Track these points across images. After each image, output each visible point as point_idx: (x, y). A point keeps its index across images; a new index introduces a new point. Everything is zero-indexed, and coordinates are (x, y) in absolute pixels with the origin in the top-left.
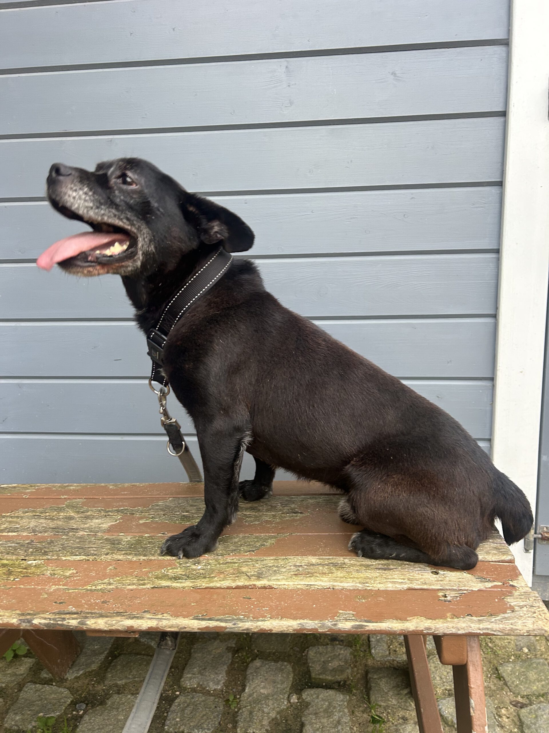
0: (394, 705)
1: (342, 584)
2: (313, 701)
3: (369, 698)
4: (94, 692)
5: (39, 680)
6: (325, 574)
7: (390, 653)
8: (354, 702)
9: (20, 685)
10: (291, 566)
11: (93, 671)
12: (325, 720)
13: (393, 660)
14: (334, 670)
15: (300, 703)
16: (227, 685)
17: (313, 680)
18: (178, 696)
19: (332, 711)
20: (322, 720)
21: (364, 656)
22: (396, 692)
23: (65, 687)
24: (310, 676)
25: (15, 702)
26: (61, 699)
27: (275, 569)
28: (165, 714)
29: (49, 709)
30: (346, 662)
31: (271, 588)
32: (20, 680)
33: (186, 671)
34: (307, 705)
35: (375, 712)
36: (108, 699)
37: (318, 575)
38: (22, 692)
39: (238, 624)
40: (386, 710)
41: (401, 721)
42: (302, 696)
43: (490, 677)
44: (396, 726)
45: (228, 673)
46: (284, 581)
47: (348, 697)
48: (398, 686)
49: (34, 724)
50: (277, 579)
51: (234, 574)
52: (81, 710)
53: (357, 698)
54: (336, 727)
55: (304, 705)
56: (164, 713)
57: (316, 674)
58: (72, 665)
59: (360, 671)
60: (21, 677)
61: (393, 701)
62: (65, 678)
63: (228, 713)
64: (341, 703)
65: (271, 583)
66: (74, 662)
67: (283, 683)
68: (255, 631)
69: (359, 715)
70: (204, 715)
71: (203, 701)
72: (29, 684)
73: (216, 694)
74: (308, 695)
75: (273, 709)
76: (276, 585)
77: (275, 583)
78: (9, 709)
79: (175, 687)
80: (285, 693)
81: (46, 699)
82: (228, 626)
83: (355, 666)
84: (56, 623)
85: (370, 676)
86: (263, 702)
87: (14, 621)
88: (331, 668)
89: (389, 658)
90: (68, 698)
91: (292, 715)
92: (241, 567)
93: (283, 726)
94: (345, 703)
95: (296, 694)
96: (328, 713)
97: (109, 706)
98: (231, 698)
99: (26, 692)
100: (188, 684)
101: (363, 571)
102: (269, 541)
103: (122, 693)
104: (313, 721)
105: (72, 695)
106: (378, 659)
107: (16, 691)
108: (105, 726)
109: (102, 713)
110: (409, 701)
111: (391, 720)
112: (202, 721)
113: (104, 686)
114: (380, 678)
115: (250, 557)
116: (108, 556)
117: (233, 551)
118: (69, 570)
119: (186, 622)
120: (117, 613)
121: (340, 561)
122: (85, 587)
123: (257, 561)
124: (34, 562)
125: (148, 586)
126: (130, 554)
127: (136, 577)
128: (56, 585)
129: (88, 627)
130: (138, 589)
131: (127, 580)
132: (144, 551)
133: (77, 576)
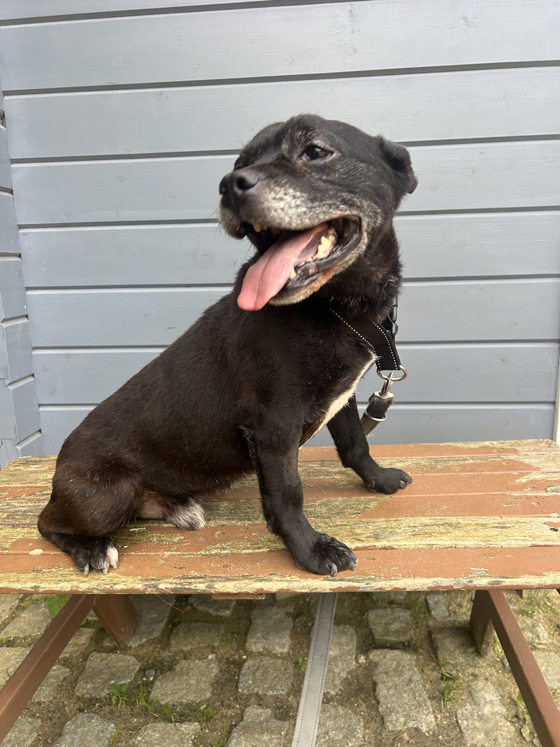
0: (462, 663)
1: (464, 543)
2: (381, 661)
3: (437, 657)
4: (160, 659)
5: (102, 649)
6: (443, 533)
7: (450, 614)
8: (422, 661)
9: (84, 654)
10: (405, 527)
11: (155, 639)
12: (396, 679)
13: (454, 621)
14: (397, 632)
15: (368, 663)
16: (293, 647)
17: (377, 642)
18: (245, 661)
19: (402, 670)
20: (394, 679)
21: (425, 617)
22: (462, 651)
23: (130, 655)
24: (373, 638)
25: (83, 671)
26: (129, 666)
27: (390, 530)
28: (236, 678)
29: (119, 677)
30: (407, 624)
31: (392, 548)
32: (84, 650)
33: (249, 636)
34: (376, 665)
35: (445, 669)
36: (176, 665)
37: (436, 534)
38: (88, 661)
39: (371, 584)
40: (455, 668)
41: (471, 678)
42: (368, 656)
43: (553, 635)
44: (467, 682)
45: (292, 637)
46: (404, 541)
47: (415, 657)
48: (463, 645)
49: (106, 691)
50: (396, 540)
51: (349, 536)
52: (151, 676)
53: (424, 657)
54: (408, 684)
55: (372, 666)
56: (234, 677)
57: (379, 636)
58: (134, 633)
59: (422, 632)
60: (83, 647)
61: (461, 659)
62: (129, 645)
63: (299, 675)
64: (409, 662)
65: (391, 543)
66: (134, 630)
67: (348, 645)
68: (389, 589)
69: (429, 673)
70: (276, 677)
71: (273, 664)
72: (94, 653)
73: (284, 657)
74: (375, 655)
75: (343, 670)
76: (397, 545)
77: (395, 543)
78: (77, 678)
79: (241, 651)
80: (352, 654)
81: (114, 667)
82: (360, 586)
83: (417, 628)
84: (183, 587)
85: (434, 636)
86: (333, 663)
87: (139, 586)
88: (393, 630)
89: (450, 619)
90: (136, 665)
91: (362, 674)
92: (354, 529)
93: (356, 685)
94: (414, 662)
95: (364, 655)
96: (398, 671)
97: (178, 671)
98: (300, 660)
99: (93, 661)
100: (254, 648)
101: (481, 530)
102: (372, 504)
103: (188, 659)
104: (385, 680)
105: (140, 662)
106: (439, 620)
107: (81, 660)
108: (178, 691)
109: (173, 678)
110: (477, 658)
111: (462, 677)
112: (275, 683)
113: (170, 652)
114: (444, 638)
115: (359, 520)
116: (211, 522)
117: (338, 514)
118: (175, 536)
119: (315, 583)
120: (243, 576)
121: (454, 520)
122: (199, 553)
123: (368, 523)
124: (136, 529)
125: (264, 550)
126: (233, 519)
127: (248, 541)
128: (168, 551)
129: (216, 590)
130: (255, 553)
131: (240, 544)
132: (246, 516)
133: (186, 542)
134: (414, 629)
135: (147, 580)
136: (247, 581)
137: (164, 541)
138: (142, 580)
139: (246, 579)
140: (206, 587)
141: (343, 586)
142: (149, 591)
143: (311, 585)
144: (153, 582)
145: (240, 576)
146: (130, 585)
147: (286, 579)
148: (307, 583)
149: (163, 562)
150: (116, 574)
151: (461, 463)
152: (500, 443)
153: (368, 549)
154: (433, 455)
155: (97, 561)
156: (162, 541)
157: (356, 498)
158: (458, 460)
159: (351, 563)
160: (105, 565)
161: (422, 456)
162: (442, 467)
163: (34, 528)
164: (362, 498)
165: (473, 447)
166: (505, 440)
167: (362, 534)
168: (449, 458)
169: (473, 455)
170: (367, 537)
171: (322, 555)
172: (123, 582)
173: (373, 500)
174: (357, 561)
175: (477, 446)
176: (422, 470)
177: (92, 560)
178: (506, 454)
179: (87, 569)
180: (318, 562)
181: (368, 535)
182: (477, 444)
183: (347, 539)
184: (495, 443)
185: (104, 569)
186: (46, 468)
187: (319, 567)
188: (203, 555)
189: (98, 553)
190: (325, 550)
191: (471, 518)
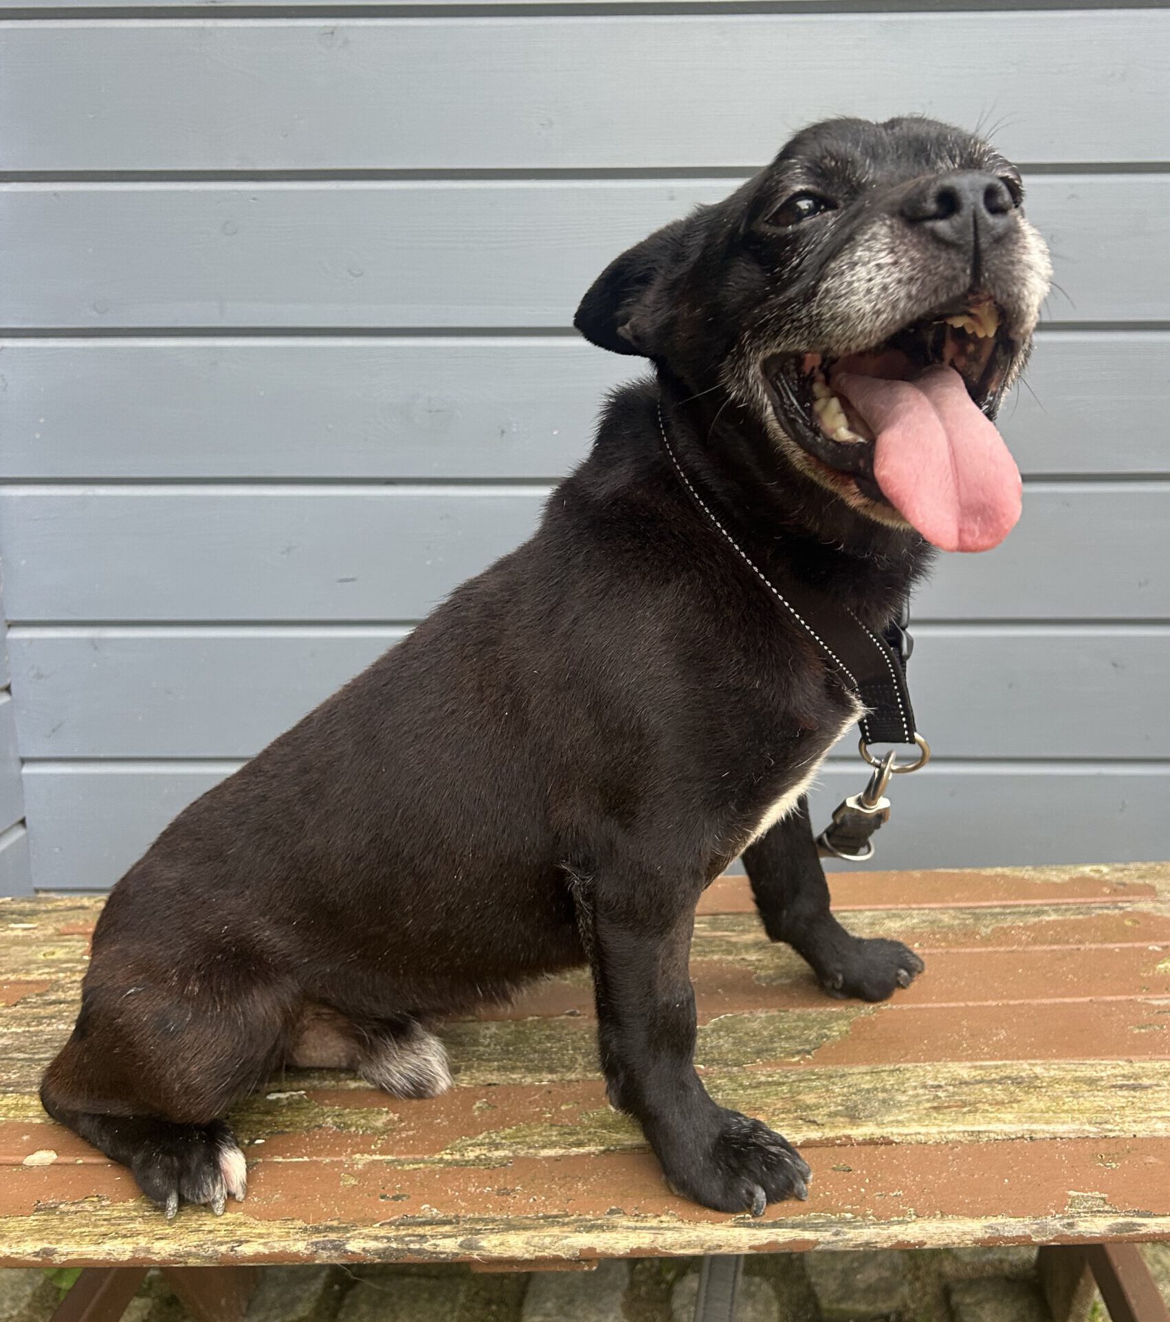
1: (1050, 1128)
6: (1003, 1103)
10: (915, 1088)
14: (872, 1291)
27: (881, 1096)
31: (888, 1142)
37: (987, 1107)
39: (845, 1233)
45: (628, 1308)
46: (914, 1124)
50: (898, 1122)
51: (789, 1111)
57: (831, 1302)
58: (248, 1308)
59: (929, 1289)
65: (886, 1130)
66: (251, 1302)
76: (900, 1134)
77: (895, 1130)
82: (821, 1240)
83: (917, 1278)
84: (405, 1247)
85: (955, 1298)
87: (300, 1247)
89: (990, 1256)
92: (799, 1094)
102: (835, 1026)
106: (967, 1259)
114: (979, 1303)
115: (808, 1069)
116: (461, 1076)
117: (759, 1053)
118: (378, 1113)
119: (719, 1233)
120: (546, 1217)
121: (1024, 1070)
122: (437, 1157)
123: (831, 1077)
124: (282, 1096)
125: (592, 1148)
126: (513, 1069)
127: (552, 1125)
128: (362, 1153)
129: (483, 1253)
130: (569, 1157)
131: (533, 1134)
132: (543, 1059)
133: (404, 1129)
134: (911, 1283)
135: (317, 1230)
136: (556, 1231)
137: (350, 1126)
138: (305, 1230)
139: (552, 1225)
140: (461, 1246)
141: (781, 1240)
142: (324, 1257)
143: (708, 1238)
144: (333, 1236)
145: (539, 1218)
146: (276, 1245)
147: (648, 1225)
148: (696, 1233)
149: (353, 1182)
150: (240, 1216)
151: (1033, 920)
152: (1117, 870)
153: (834, 1145)
154: (968, 900)
155: (197, 1184)
156: (348, 1126)
157: (798, 1011)
158: (1025, 913)
159: (796, 1185)
160: (218, 1193)
161: (942, 901)
162: (989, 931)
163: (31, 1094)
164: (813, 1012)
165: (1055, 879)
166: (1126, 863)
167: (818, 1106)
168: (1004, 907)
169: (1056, 901)
170: (830, 1115)
171: (730, 1167)
172: (261, 1236)
173: (838, 1017)
174: (811, 1177)
175: (1066, 877)
176: (945, 939)
177: (184, 1181)
178: (1131, 898)
179: (172, 1203)
180: (721, 1183)
181: (832, 1109)
182: (1064, 871)
183: (783, 1120)
184: (1105, 869)
185: (214, 1202)
186: (50, 930)
187: (725, 1195)
188: (448, 1163)
189: (199, 1165)
190: (738, 1154)
191: (1063, 1063)
